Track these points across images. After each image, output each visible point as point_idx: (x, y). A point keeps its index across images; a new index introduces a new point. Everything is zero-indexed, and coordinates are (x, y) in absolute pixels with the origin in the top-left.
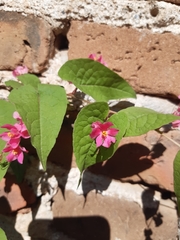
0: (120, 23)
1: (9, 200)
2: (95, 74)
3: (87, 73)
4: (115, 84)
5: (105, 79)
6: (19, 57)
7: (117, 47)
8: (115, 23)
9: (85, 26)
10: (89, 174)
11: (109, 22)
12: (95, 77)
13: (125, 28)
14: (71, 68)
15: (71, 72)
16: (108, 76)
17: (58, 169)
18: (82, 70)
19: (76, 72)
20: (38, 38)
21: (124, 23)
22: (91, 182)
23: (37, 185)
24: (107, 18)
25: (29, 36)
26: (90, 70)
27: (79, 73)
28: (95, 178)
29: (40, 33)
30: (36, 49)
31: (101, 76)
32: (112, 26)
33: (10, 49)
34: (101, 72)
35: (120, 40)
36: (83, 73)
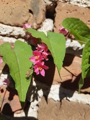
0: (85, 6)
1: (11, 105)
2: (78, 28)
3: (75, 27)
4: (87, 35)
5: (83, 32)
6: (25, 19)
7: (83, 18)
8: (82, 5)
9: (66, 5)
10: (63, 89)
11: (79, 5)
12: (78, 29)
13: (87, 8)
14: (67, 22)
15: (67, 25)
16: (85, 30)
17: (44, 85)
18: (72, 24)
19: (69, 25)
20: (38, 9)
21: (87, 6)
22: (63, 93)
23: (31, 95)
24: (78, 2)
25: (33, 7)
26: (77, 25)
27: (71, 26)
28: (66, 91)
29: (39, 6)
30: (37, 15)
31: (81, 30)
32: (81, 7)
33: (20, 14)
34: (82, 27)
35: (85, 14)
36: (73, 27)
